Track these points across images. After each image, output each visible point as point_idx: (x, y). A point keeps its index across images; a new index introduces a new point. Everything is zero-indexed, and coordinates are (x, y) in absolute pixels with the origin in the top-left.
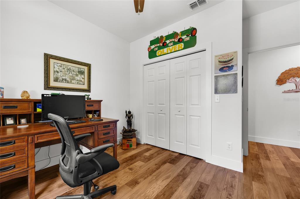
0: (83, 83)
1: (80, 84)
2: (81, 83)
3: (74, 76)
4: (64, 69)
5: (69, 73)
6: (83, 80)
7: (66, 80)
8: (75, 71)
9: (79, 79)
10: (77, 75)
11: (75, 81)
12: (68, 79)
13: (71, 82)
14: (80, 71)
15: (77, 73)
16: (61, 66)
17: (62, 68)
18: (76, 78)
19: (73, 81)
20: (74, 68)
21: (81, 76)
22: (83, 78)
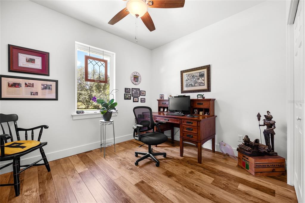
0: (203, 84)
1: (201, 86)
2: (202, 84)
3: (197, 80)
4: (190, 77)
5: (193, 79)
6: (203, 82)
7: (191, 84)
8: (197, 76)
9: (200, 82)
10: (198, 79)
11: (197, 84)
12: (193, 84)
13: (195, 86)
14: (201, 75)
15: (199, 77)
16: (188, 76)
17: (189, 76)
18: (198, 81)
19: (196, 85)
20: (196, 74)
21: (202, 79)
22: (203, 80)
